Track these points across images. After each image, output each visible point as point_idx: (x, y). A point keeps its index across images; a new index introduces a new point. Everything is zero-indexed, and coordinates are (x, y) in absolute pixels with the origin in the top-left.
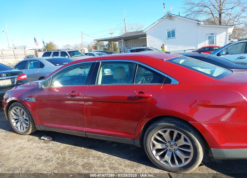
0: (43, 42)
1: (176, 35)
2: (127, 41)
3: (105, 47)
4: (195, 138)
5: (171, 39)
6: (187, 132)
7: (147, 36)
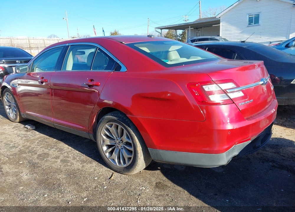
0: (103, 31)
1: (260, 21)
2: (199, 29)
3: (178, 38)
4: (134, 135)
5: (254, 26)
6: (127, 127)
7: (221, 23)
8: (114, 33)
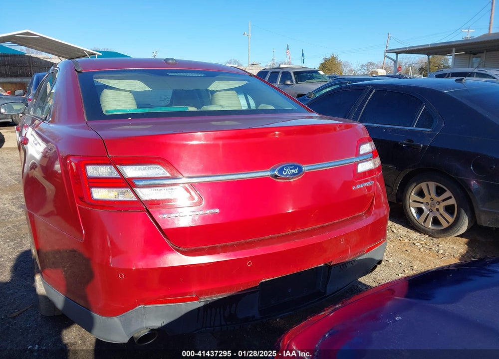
2: (478, 55)
8: (329, 60)
